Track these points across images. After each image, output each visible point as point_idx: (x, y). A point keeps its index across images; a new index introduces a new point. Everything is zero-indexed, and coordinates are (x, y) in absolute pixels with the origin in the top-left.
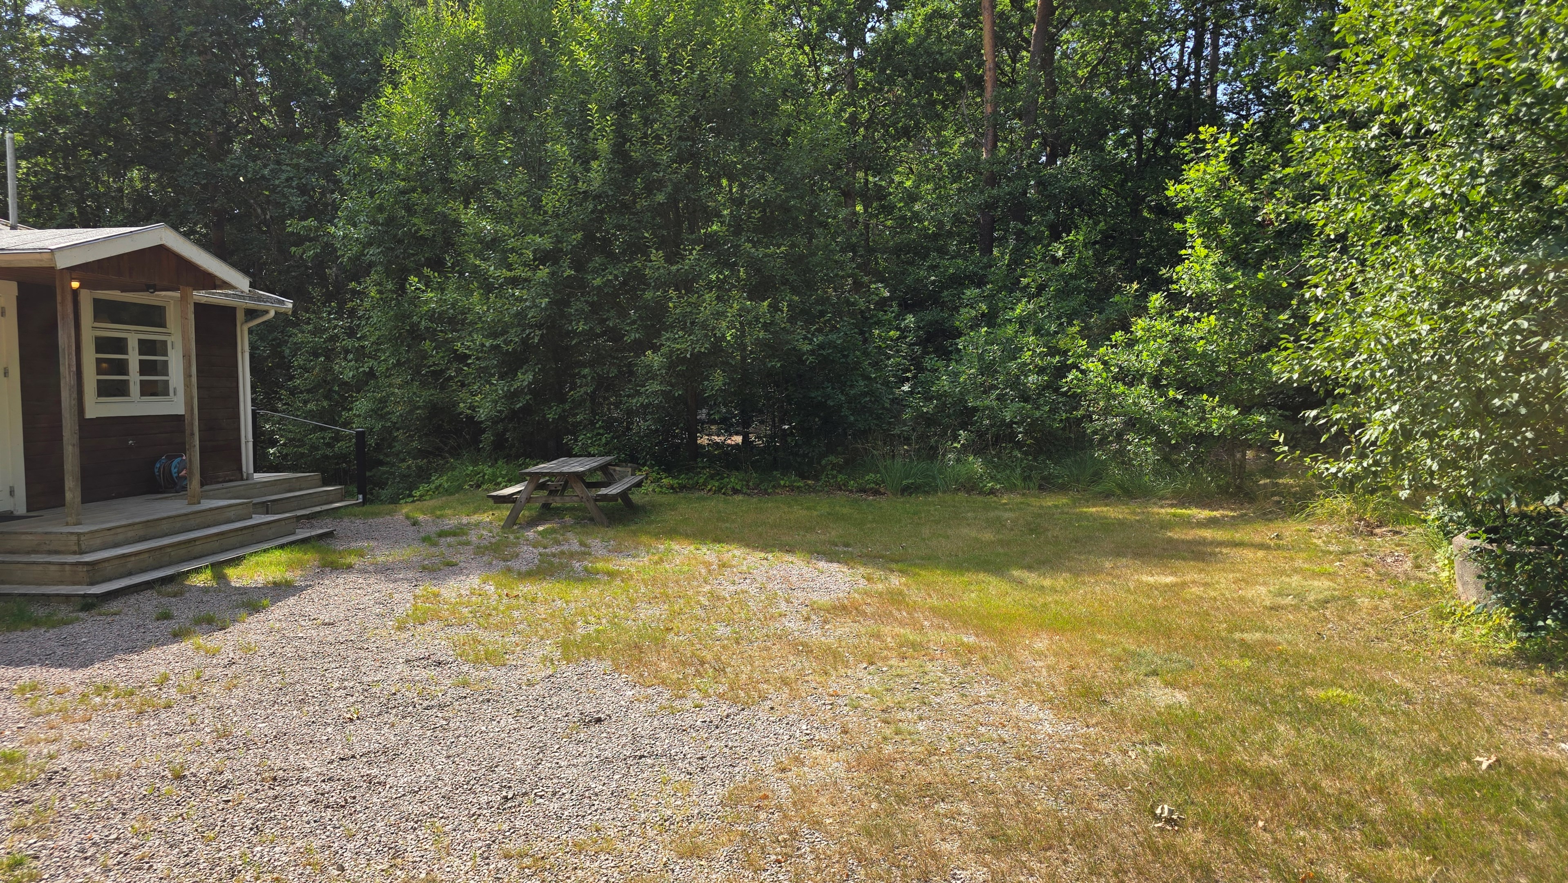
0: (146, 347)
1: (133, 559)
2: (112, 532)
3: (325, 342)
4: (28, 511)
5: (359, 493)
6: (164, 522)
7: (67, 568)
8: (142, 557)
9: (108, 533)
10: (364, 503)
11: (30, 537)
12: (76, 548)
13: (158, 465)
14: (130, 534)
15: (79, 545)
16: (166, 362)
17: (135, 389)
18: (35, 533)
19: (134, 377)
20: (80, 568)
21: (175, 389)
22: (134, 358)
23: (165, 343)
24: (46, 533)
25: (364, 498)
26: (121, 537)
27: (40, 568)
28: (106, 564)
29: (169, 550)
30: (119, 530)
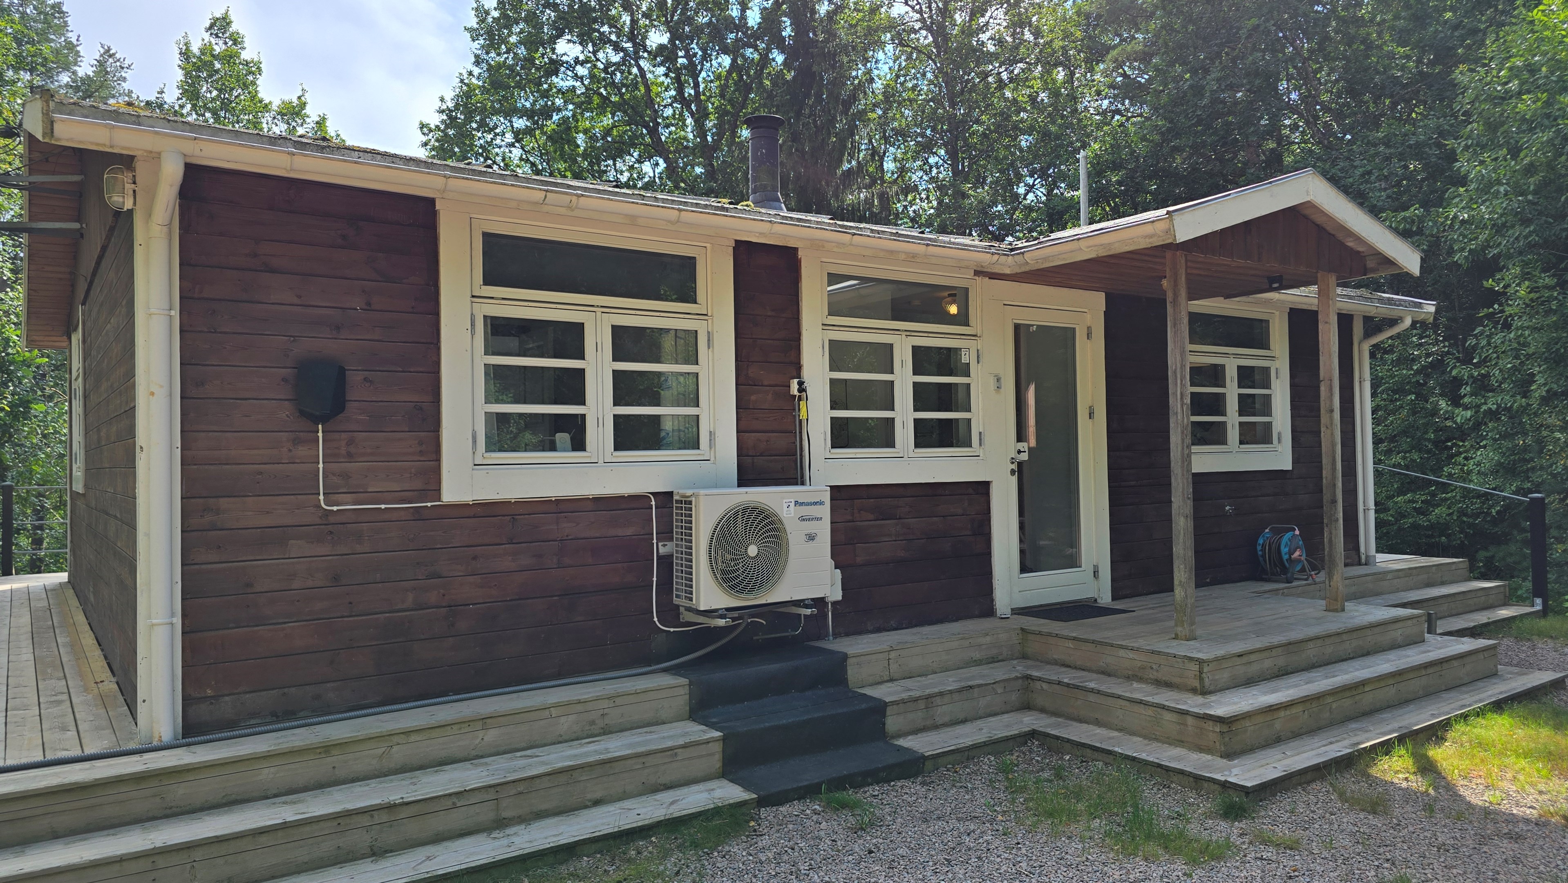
0: (1246, 376)
1: (1282, 713)
2: (1245, 659)
3: (1414, 375)
4: (1114, 598)
5: (1536, 594)
6: (1311, 645)
7: (1190, 720)
8: (1294, 710)
9: (1239, 661)
10: (1544, 613)
11: (1131, 655)
12: (1196, 684)
13: (1261, 541)
14: (1268, 664)
15: (1201, 679)
16: (1268, 398)
17: (1233, 434)
18: (1138, 650)
19: (1232, 418)
20: (1209, 726)
21: (1279, 434)
22: (1232, 392)
23: (1266, 371)
24: (1153, 652)
25: (1545, 604)
26: (1254, 669)
27: (1150, 712)
28: (1247, 723)
29: (1329, 700)
30: (1253, 657)
